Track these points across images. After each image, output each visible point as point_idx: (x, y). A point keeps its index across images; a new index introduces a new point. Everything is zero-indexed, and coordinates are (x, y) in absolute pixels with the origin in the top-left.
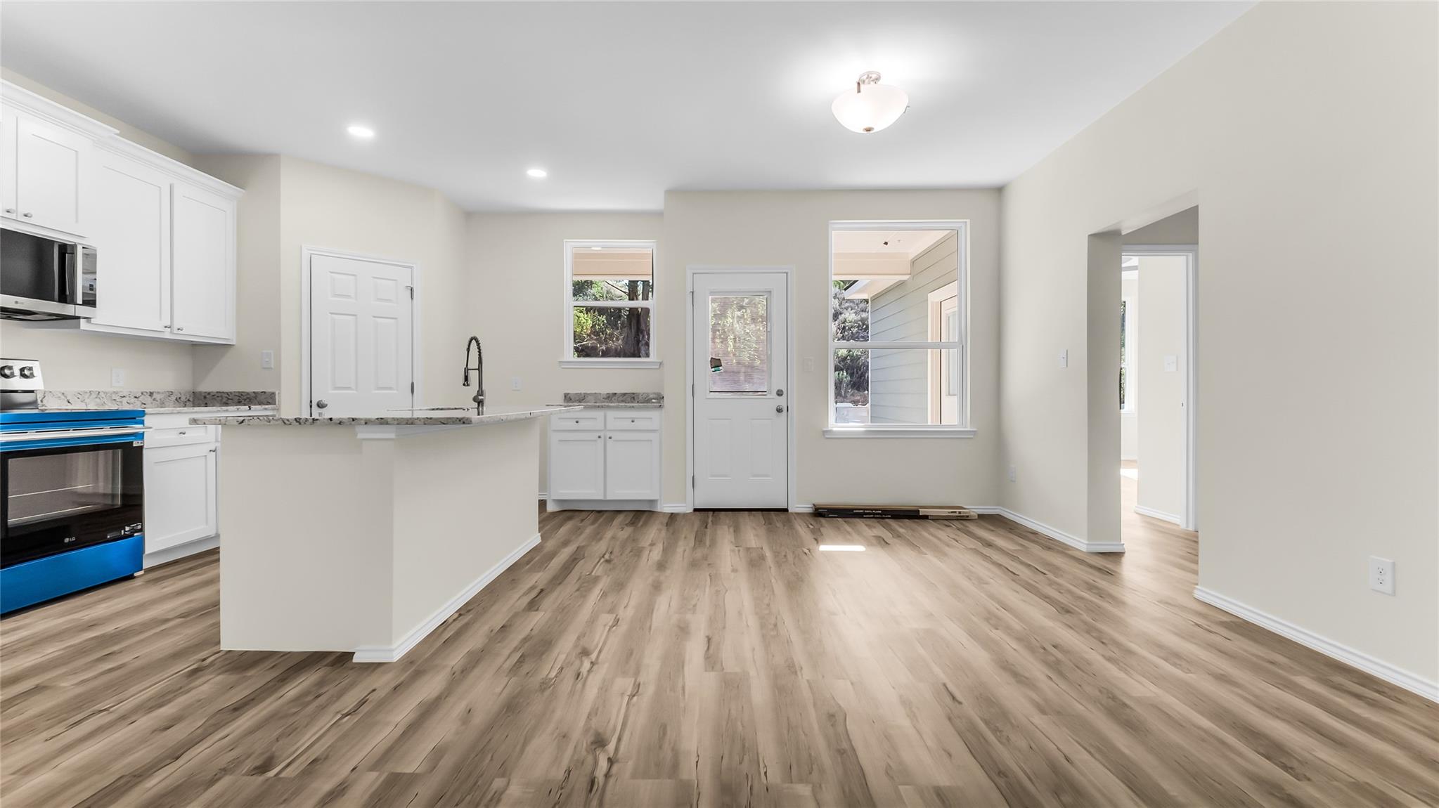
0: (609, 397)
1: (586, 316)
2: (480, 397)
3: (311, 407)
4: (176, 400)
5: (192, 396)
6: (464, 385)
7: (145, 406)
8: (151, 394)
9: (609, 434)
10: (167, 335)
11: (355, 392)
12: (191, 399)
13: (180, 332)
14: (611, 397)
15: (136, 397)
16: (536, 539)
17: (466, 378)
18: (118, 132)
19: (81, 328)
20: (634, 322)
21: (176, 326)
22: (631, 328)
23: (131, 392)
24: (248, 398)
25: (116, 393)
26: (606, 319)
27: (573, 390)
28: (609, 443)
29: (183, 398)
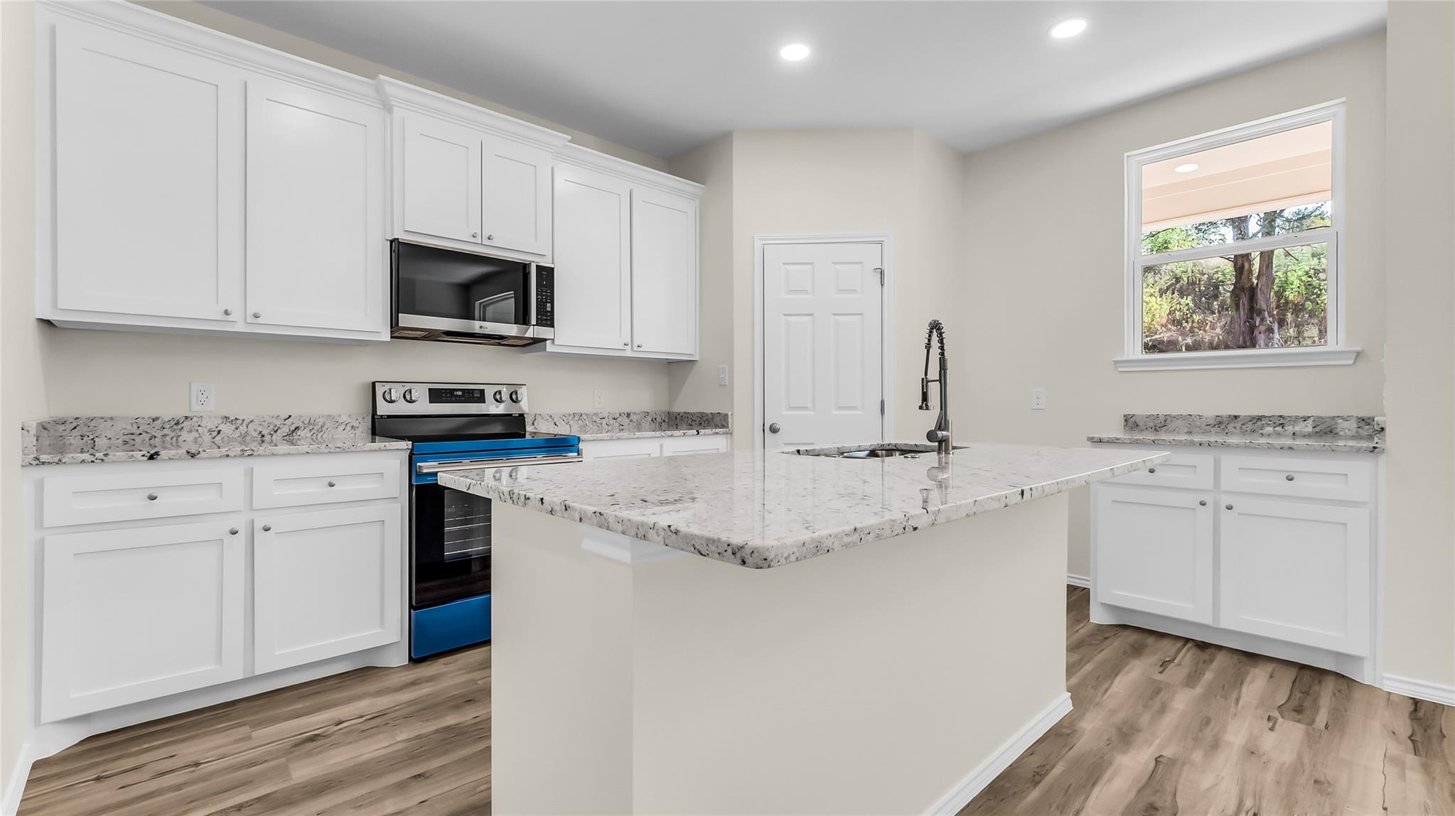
0: (1220, 423)
1: (1159, 299)
2: (940, 434)
3: (764, 430)
4: (652, 420)
5: (667, 416)
6: (921, 408)
7: (623, 427)
8: (628, 415)
9: (1226, 500)
10: (629, 353)
11: (812, 413)
12: (666, 420)
13: (640, 349)
14: (1223, 423)
15: (614, 419)
16: (1060, 705)
17: (925, 397)
18: (570, 138)
19: (547, 350)
20: (1244, 300)
21: (636, 343)
22: (1238, 309)
23: (609, 413)
24: (707, 420)
25: (596, 414)
26: (1193, 300)
27: (1141, 409)
28: (1226, 516)
29: (659, 420)
